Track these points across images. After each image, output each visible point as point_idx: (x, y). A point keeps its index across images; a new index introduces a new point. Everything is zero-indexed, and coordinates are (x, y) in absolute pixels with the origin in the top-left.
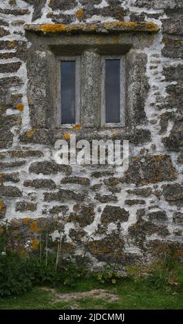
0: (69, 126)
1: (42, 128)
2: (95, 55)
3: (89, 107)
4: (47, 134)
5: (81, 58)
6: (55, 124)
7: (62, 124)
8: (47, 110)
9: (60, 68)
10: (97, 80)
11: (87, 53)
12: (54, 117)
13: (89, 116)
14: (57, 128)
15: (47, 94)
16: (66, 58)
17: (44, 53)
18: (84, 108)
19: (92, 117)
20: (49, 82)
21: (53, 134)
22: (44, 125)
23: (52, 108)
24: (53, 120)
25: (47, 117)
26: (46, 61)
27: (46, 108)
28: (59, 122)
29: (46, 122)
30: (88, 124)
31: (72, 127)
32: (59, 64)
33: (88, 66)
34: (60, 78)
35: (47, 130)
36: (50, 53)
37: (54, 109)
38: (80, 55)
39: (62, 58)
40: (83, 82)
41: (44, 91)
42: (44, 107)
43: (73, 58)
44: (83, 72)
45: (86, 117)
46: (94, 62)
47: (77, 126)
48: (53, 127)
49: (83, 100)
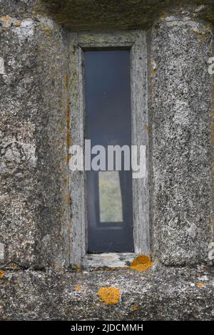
0: (112, 259)
1: (24, 268)
2: (195, 27)
3: (178, 197)
4: (42, 290)
5: (149, 40)
6: (67, 252)
7: (89, 252)
8: (41, 208)
9: (79, 69)
10: (203, 106)
11: (170, 20)
12: (64, 231)
13: (181, 225)
14: (72, 269)
15: (40, 157)
16: (101, 40)
17: (27, 23)
18: (163, 199)
19: (190, 230)
20: (45, 119)
21: (60, 290)
22: (31, 258)
23: (58, 201)
24: (59, 240)
25: (41, 231)
26: (36, 49)
27: (37, 202)
28: (78, 245)
29: (37, 249)
30: (178, 254)
31: (122, 264)
32: (78, 58)
33: (173, 63)
34: (80, 103)
35: (39, 275)
36: (48, 23)
37: (65, 205)
38: (146, 27)
39: (87, 39)
40: (157, 117)
41: (30, 149)
42: (30, 200)
43: (122, 39)
44: (156, 85)
45: (169, 228)
46: (193, 51)
47: (141, 260)
48: (60, 263)
49: (157, 175)
